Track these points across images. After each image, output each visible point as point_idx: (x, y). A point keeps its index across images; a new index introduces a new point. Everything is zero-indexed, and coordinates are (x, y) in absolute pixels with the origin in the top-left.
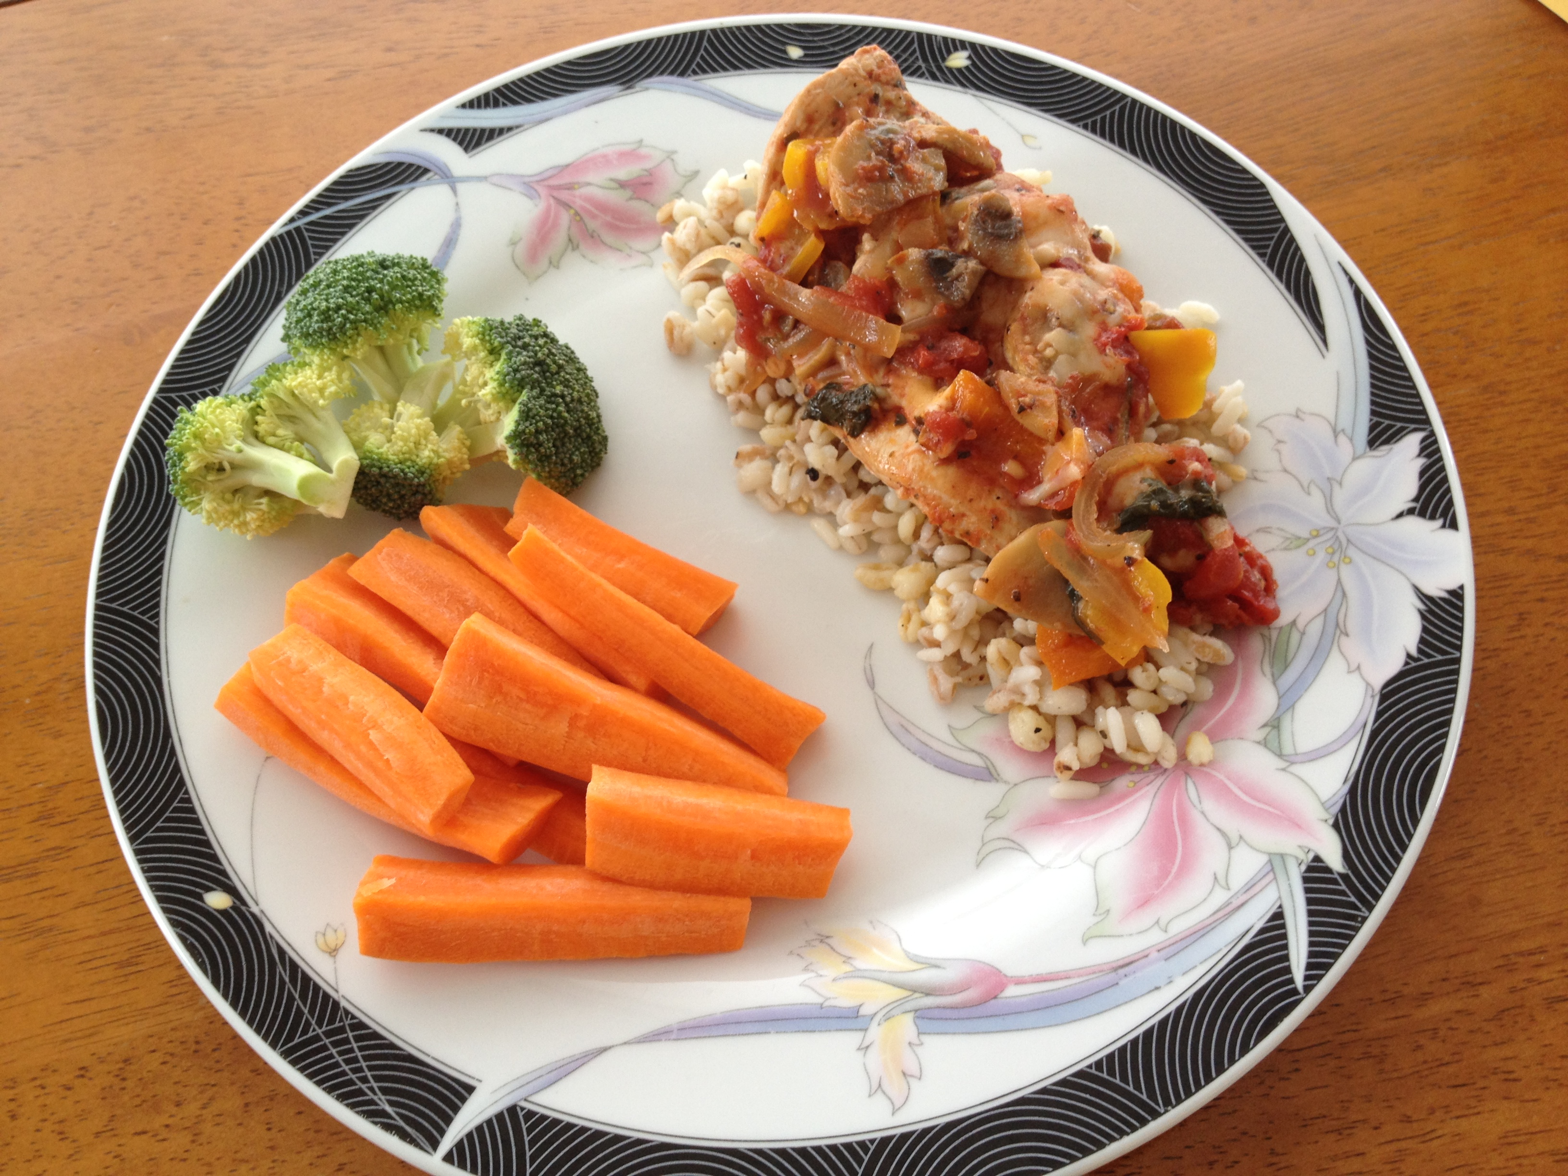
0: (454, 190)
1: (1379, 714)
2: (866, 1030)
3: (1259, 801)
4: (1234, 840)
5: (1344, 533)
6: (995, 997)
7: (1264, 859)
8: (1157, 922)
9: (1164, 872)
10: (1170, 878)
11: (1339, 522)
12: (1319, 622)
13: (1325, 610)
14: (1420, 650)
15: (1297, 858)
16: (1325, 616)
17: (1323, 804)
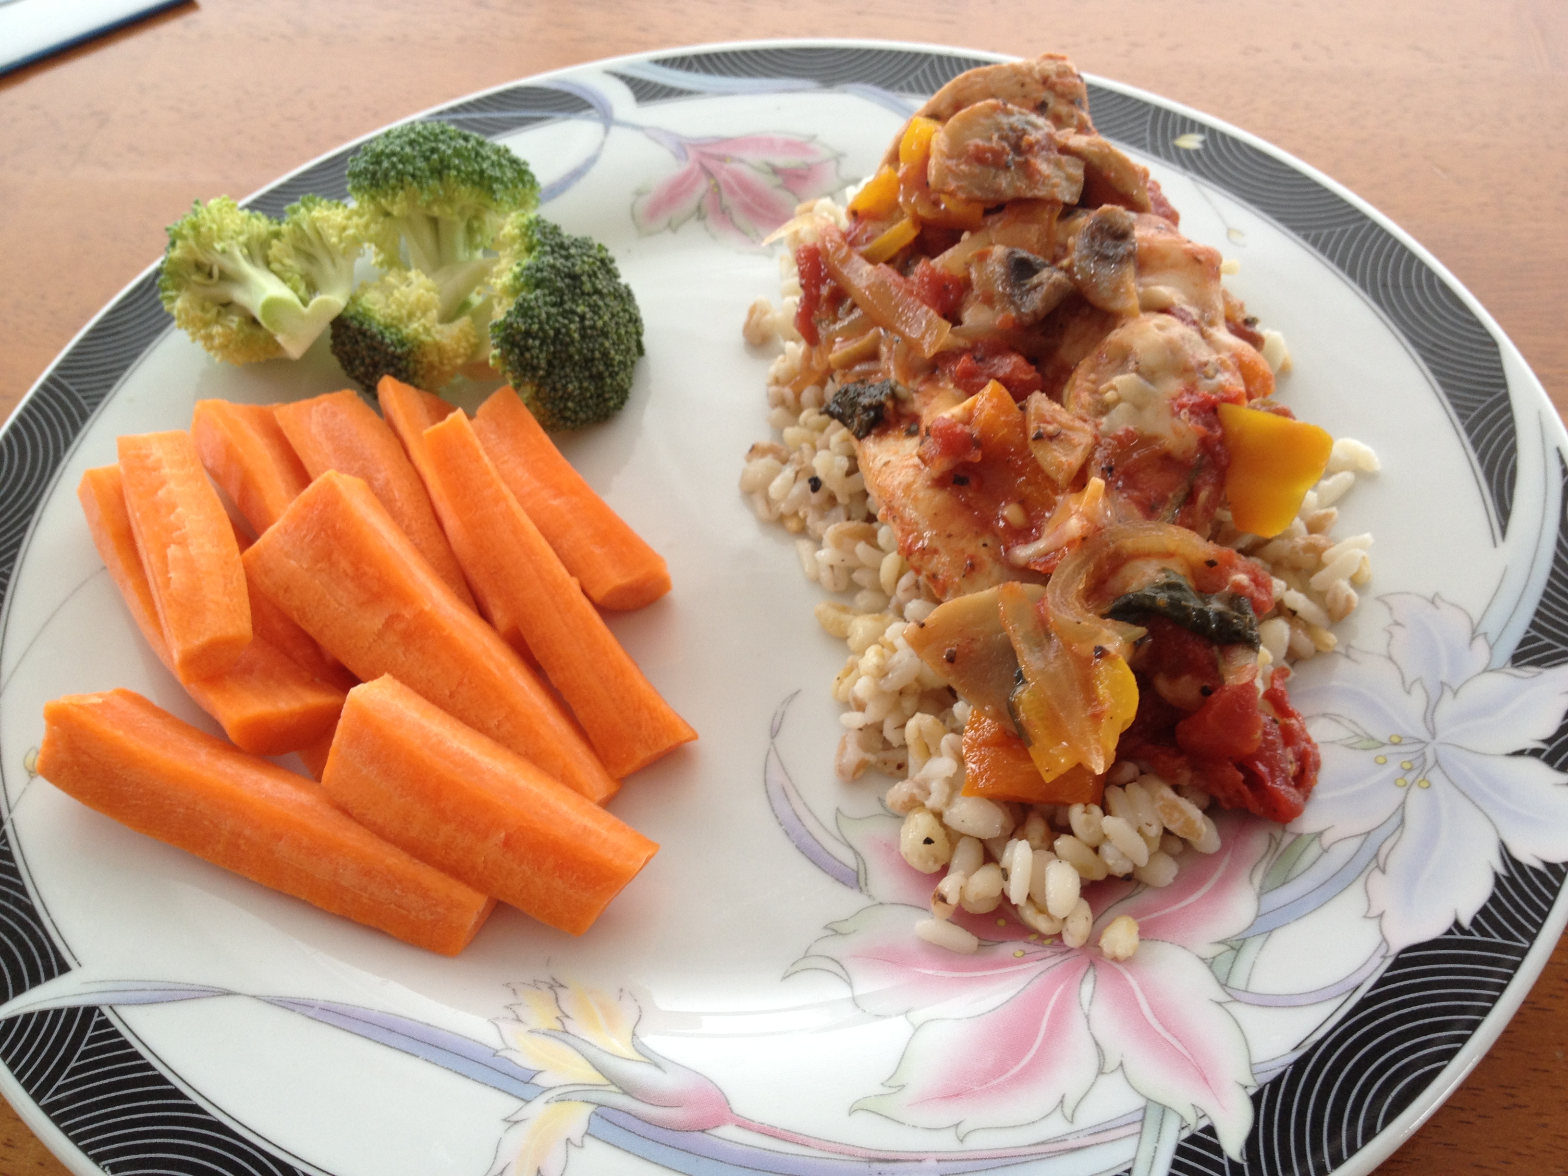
0: (607, 131)
1: (1382, 982)
2: (528, 1102)
3: (1168, 1030)
4: (1112, 1062)
5: (1435, 751)
6: (703, 1131)
7: (1140, 1102)
8: (957, 1125)
9: (999, 1069)
10: (1002, 1079)
11: (1434, 735)
12: (1354, 844)
13: (1368, 833)
14: (1475, 922)
15: (1182, 1118)
16: (1365, 840)
17: (1251, 1065)
